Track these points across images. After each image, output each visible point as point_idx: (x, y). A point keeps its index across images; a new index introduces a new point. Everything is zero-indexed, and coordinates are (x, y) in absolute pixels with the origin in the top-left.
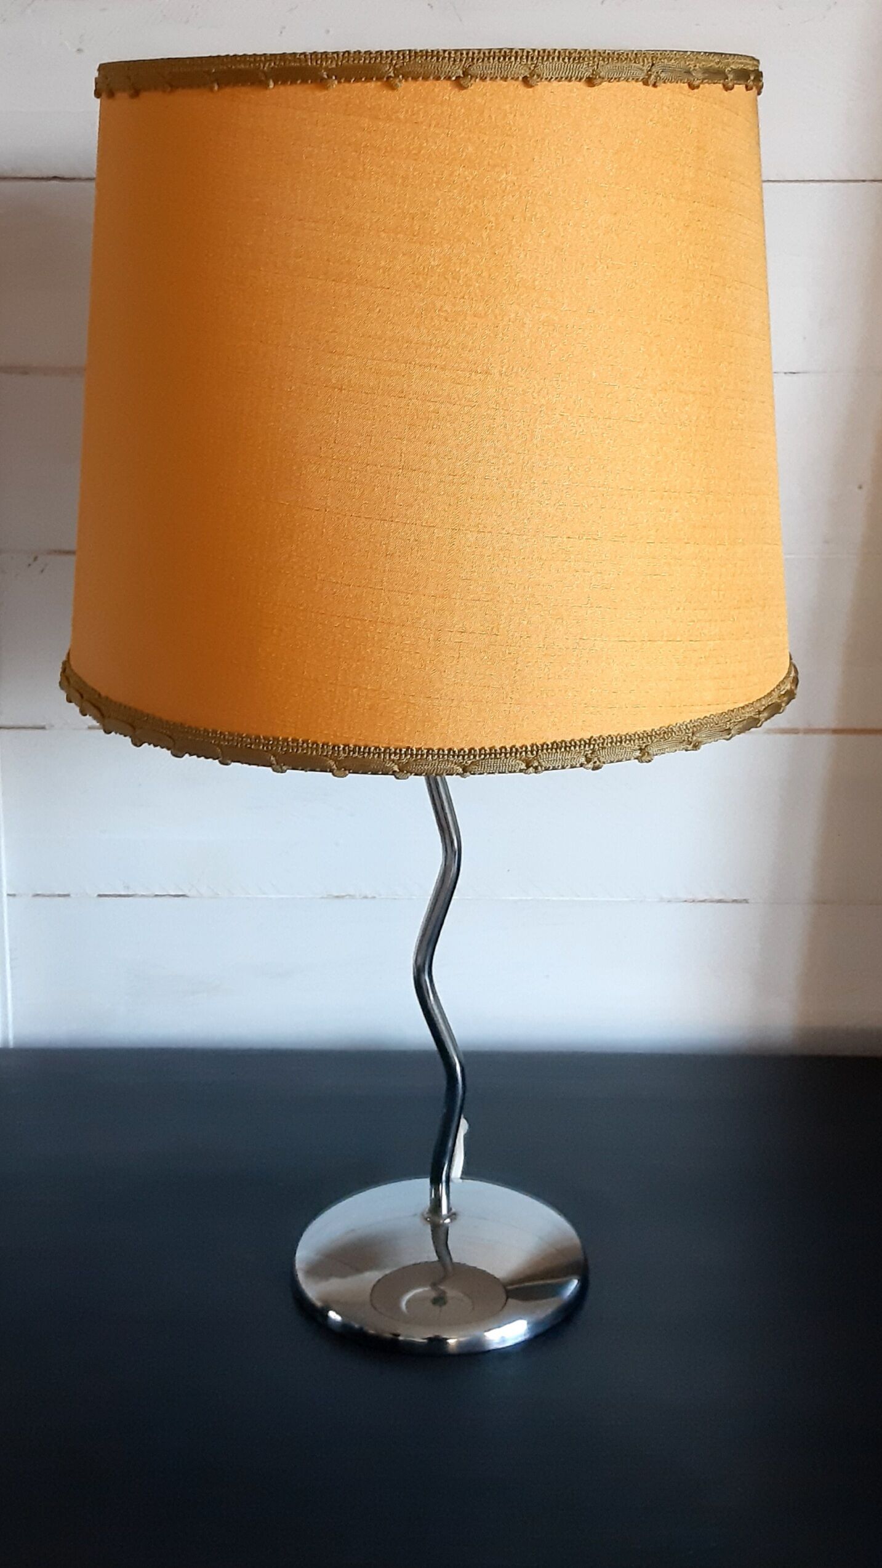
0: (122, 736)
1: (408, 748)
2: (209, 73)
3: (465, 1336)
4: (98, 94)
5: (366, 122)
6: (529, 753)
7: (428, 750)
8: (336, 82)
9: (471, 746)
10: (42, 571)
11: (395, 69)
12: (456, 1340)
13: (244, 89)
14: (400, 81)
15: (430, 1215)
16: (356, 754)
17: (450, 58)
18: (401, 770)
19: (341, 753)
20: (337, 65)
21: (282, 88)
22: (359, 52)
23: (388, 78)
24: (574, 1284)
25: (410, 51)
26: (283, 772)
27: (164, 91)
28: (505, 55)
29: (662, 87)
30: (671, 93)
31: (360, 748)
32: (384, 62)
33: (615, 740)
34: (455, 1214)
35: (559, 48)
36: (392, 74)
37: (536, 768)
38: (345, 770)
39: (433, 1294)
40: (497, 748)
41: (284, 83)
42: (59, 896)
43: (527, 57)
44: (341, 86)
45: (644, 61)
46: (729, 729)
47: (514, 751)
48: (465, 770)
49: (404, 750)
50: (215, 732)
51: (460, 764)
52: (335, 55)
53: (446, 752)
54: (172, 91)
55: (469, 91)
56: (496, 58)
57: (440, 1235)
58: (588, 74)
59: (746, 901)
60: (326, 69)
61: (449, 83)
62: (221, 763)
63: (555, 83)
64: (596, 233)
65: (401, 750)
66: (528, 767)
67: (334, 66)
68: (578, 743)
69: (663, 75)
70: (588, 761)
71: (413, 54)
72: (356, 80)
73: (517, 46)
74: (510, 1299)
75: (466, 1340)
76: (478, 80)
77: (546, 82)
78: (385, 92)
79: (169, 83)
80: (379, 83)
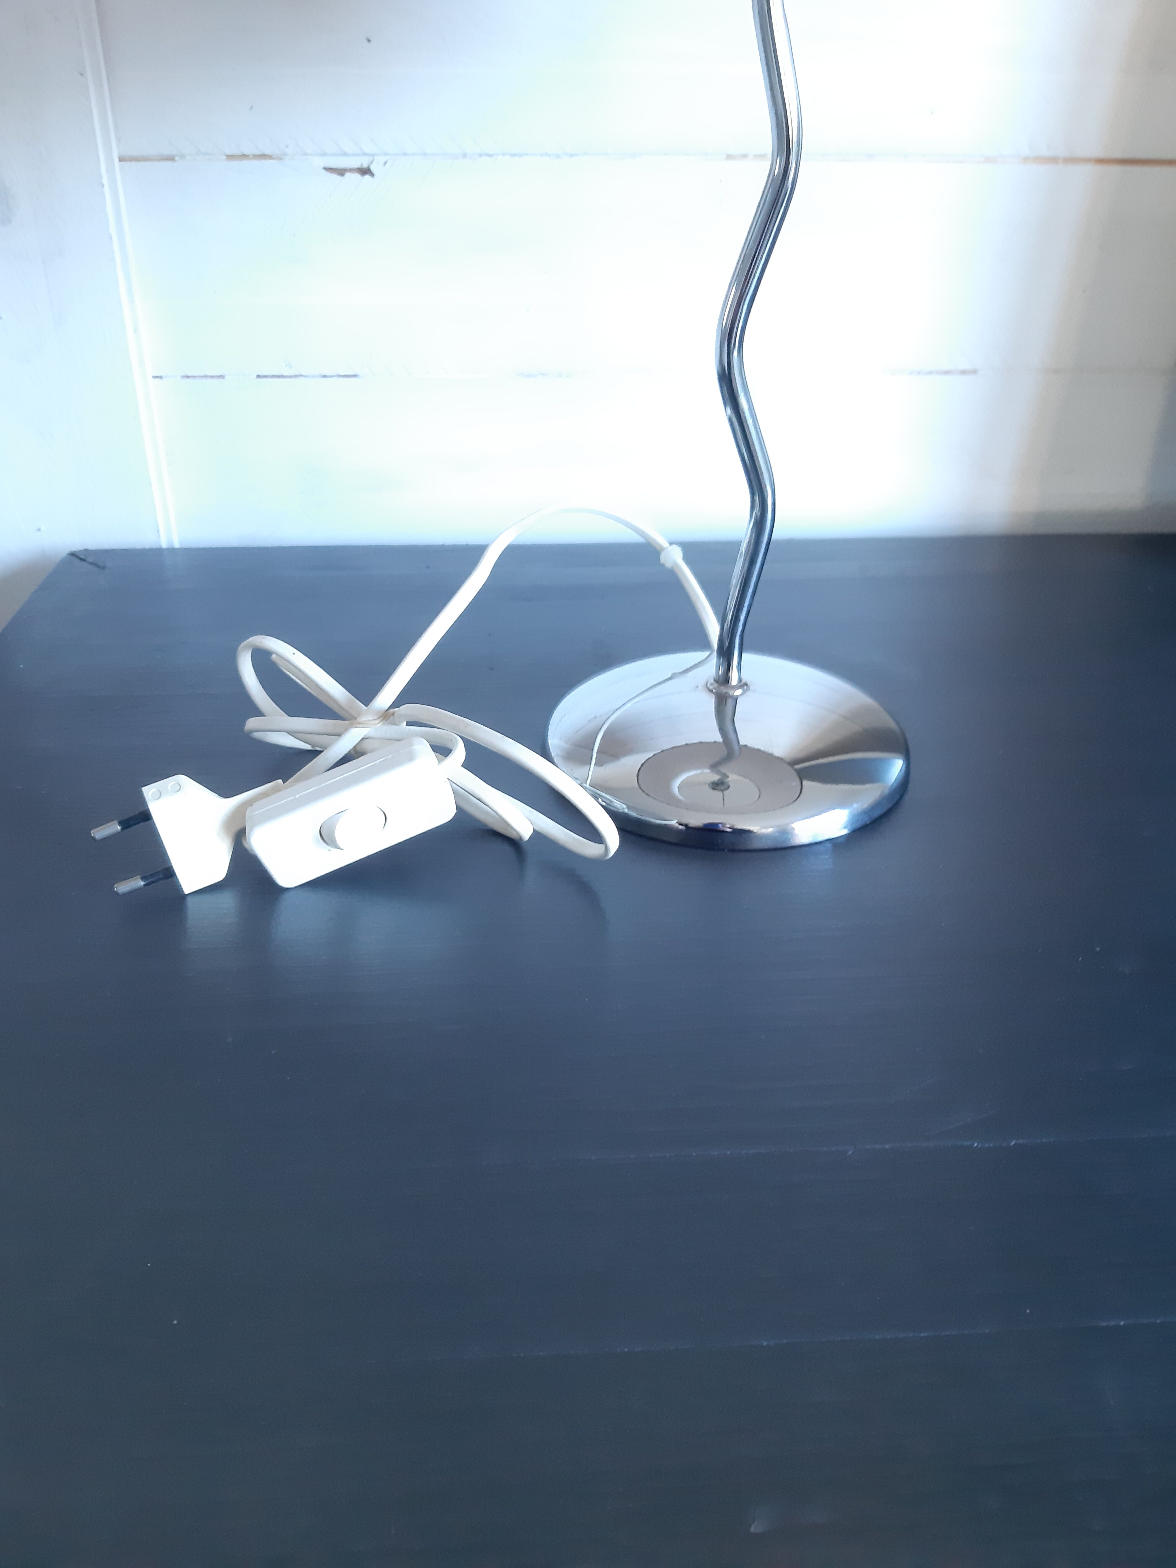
15: (716, 685)
34: (746, 685)
39: (716, 778)
42: (212, 377)
57: (726, 708)
59: (974, 372)
74: (805, 783)
75: (770, 830)
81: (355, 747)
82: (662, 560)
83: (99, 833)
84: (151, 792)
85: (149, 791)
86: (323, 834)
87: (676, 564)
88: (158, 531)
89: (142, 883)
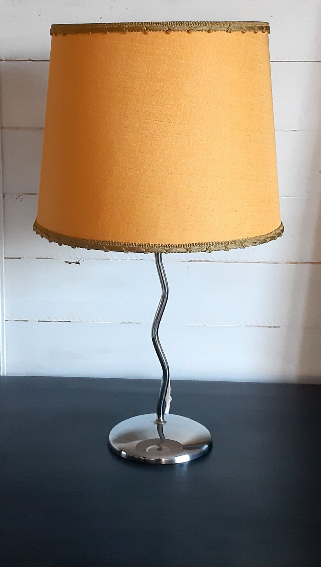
0: (55, 243)
2: (88, 29)
3: (168, 458)
4: (51, 34)
5: (137, 44)
6: (188, 246)
7: (155, 245)
8: (128, 32)
9: (169, 244)
10: (21, 201)
11: (147, 28)
12: (164, 460)
13: (99, 34)
14: (148, 32)
15: (157, 421)
16: (132, 246)
17: (164, 24)
18: (146, 251)
19: (127, 245)
20: (129, 26)
21: (111, 34)
22: (136, 23)
23: (145, 31)
24: (206, 446)
26: (108, 252)
27: (74, 34)
28: (181, 23)
29: (232, 33)
30: (236, 35)
31: (133, 244)
32: (143, 26)
33: (216, 243)
34: (165, 421)
35: (199, 21)
37: (190, 251)
38: (128, 251)
39: (158, 447)
40: (177, 244)
41: (112, 32)
42: (24, 321)
43: (189, 24)
44: (130, 33)
45: (226, 25)
46: (256, 242)
47: (183, 246)
48: (167, 251)
49: (147, 245)
50: (86, 240)
51: (165, 249)
52: (128, 24)
53: (161, 245)
54: (76, 34)
55: (170, 35)
56: (179, 25)
57: (160, 428)
58: (207, 29)
59: (279, 327)
60: (125, 28)
61: (164, 32)
62: (88, 249)
63: (198, 32)
64: (211, 79)
65: (146, 245)
66: (187, 251)
67: (128, 27)
68: (204, 244)
69: (233, 29)
70: (207, 250)
71: (152, 23)
72: (135, 31)
73: (185, 21)
76: (173, 31)
77: (195, 32)
78: (144, 35)
79: (75, 32)
80: (142, 32)
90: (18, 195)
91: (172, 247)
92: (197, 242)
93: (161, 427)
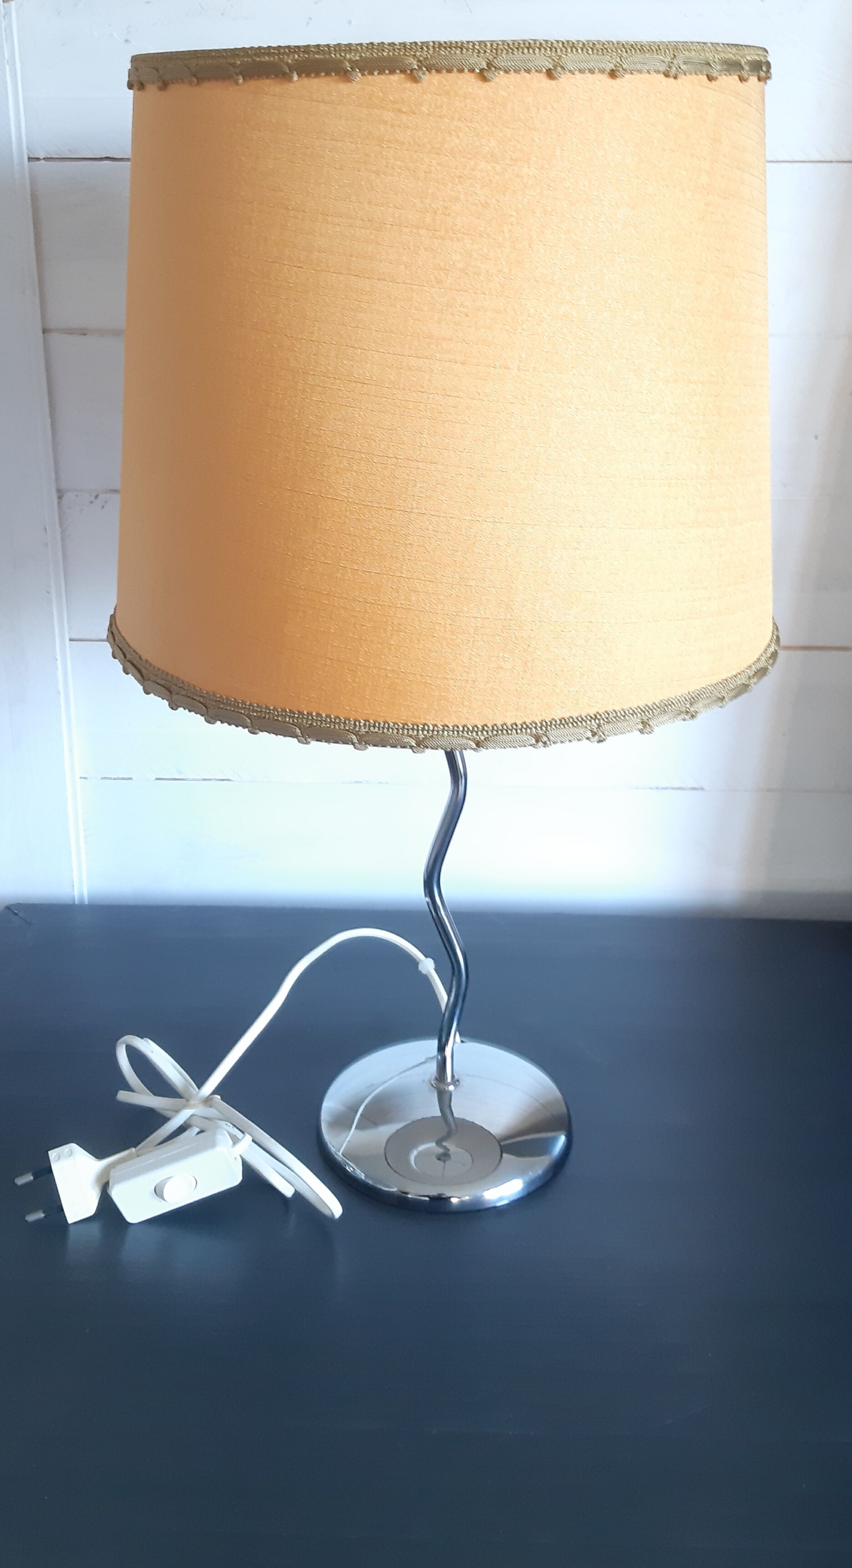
0: (160, 699)
1: (424, 725)
2: (233, 65)
3: (466, 1194)
4: (130, 86)
5: (388, 116)
6: (539, 729)
7: (444, 727)
8: (359, 75)
9: (484, 723)
10: (101, 508)
11: (418, 61)
12: (458, 1198)
13: (268, 82)
14: (424, 74)
15: (436, 1082)
16: (376, 730)
17: (473, 49)
18: (418, 745)
19: (363, 728)
20: (360, 57)
21: (306, 81)
22: (383, 44)
23: (412, 70)
24: (562, 1140)
25: (434, 42)
26: (307, 743)
27: (190, 83)
28: (528, 46)
29: (682, 79)
30: (690, 85)
31: (379, 724)
32: (407, 54)
33: (618, 714)
34: (458, 1081)
35: (583, 39)
36: (416, 67)
37: (545, 743)
38: (366, 743)
39: (438, 1150)
40: (509, 724)
41: (308, 75)
42: (123, 779)
43: (551, 49)
44: (364, 78)
45: (665, 53)
46: (723, 697)
47: (525, 727)
48: (478, 744)
49: (421, 726)
50: (244, 703)
51: (474, 740)
52: (359, 48)
53: (461, 729)
54: (198, 84)
55: (493, 84)
56: (520, 50)
57: (444, 1099)
58: (612, 66)
59: (702, 788)
60: (350, 61)
61: (472, 75)
62: (250, 732)
63: (578, 75)
65: (418, 727)
66: (537, 741)
67: (358, 58)
68: (584, 718)
69: (684, 67)
70: (594, 734)
71: (437, 45)
72: (380, 73)
74: (504, 1155)
75: (467, 1198)
76: (501, 73)
77: (569, 75)
78: (409, 85)
79: (195, 76)
80: (403, 76)
81: (185, 1122)
82: (420, 968)
83: (21, 1181)
84: (54, 1154)
85: (53, 1154)
86: (157, 1191)
87: (429, 972)
88: (73, 886)
89: (43, 1215)
90: (94, 494)
91: (495, 732)
92: (566, 716)
93: (447, 1096)
